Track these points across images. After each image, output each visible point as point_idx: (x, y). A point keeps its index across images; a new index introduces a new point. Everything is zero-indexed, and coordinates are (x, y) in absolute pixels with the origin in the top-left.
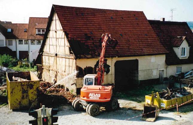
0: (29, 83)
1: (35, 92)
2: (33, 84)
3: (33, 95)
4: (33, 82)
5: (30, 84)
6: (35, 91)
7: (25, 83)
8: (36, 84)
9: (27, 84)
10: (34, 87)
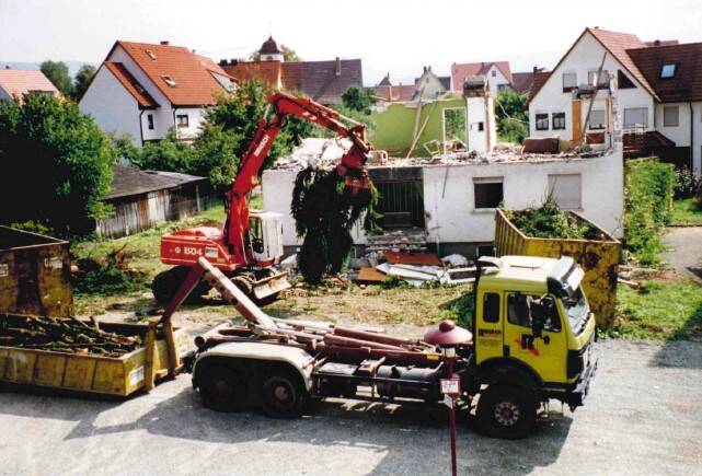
0: (585, 248)
1: (600, 280)
2: (598, 253)
3: (594, 290)
4: (599, 248)
5: (587, 250)
6: (603, 276)
7: (572, 247)
8: (607, 255)
9: (578, 252)
10: (600, 262)
